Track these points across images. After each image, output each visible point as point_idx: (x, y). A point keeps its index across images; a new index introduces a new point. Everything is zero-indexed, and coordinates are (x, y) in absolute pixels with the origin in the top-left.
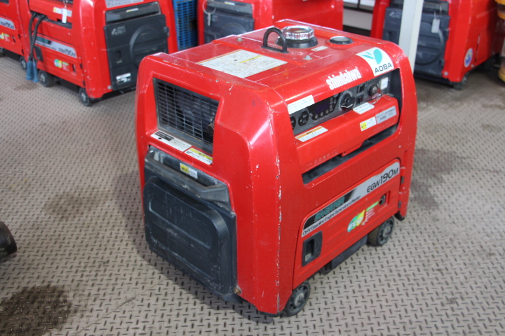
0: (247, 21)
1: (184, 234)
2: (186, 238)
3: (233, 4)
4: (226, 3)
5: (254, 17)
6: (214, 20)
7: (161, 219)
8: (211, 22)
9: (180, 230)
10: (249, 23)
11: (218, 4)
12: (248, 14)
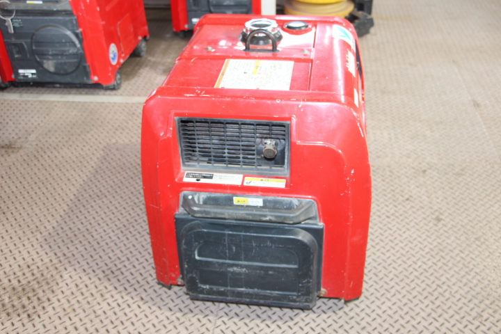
0: (67, 18)
1: (257, 266)
2: (261, 268)
3: (41, 2)
4: (28, 2)
5: (75, 13)
6: (17, 25)
7: (218, 263)
8: (14, 28)
9: (250, 263)
10: (71, 21)
11: (21, 6)
12: (65, 11)
